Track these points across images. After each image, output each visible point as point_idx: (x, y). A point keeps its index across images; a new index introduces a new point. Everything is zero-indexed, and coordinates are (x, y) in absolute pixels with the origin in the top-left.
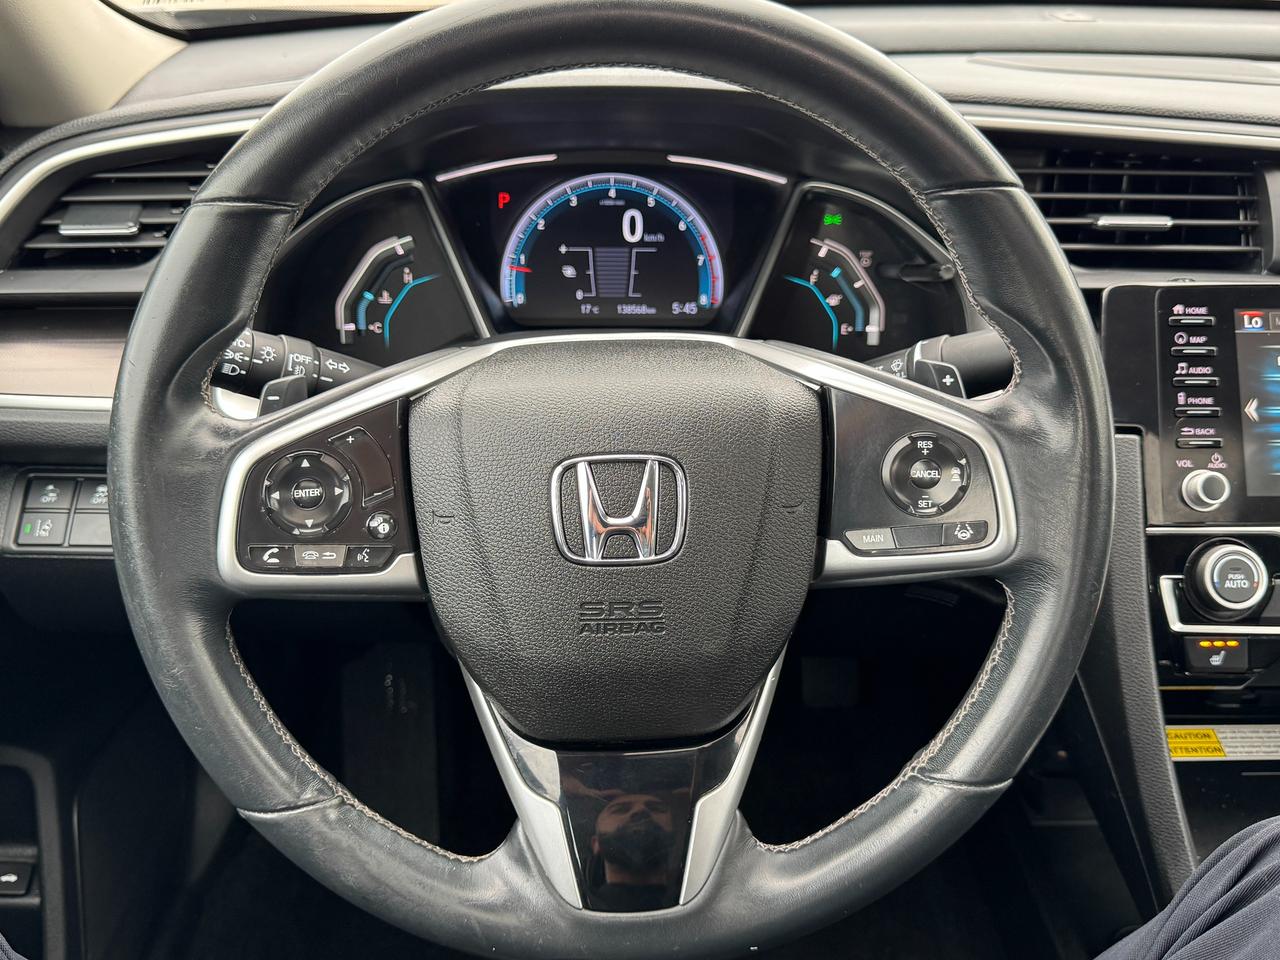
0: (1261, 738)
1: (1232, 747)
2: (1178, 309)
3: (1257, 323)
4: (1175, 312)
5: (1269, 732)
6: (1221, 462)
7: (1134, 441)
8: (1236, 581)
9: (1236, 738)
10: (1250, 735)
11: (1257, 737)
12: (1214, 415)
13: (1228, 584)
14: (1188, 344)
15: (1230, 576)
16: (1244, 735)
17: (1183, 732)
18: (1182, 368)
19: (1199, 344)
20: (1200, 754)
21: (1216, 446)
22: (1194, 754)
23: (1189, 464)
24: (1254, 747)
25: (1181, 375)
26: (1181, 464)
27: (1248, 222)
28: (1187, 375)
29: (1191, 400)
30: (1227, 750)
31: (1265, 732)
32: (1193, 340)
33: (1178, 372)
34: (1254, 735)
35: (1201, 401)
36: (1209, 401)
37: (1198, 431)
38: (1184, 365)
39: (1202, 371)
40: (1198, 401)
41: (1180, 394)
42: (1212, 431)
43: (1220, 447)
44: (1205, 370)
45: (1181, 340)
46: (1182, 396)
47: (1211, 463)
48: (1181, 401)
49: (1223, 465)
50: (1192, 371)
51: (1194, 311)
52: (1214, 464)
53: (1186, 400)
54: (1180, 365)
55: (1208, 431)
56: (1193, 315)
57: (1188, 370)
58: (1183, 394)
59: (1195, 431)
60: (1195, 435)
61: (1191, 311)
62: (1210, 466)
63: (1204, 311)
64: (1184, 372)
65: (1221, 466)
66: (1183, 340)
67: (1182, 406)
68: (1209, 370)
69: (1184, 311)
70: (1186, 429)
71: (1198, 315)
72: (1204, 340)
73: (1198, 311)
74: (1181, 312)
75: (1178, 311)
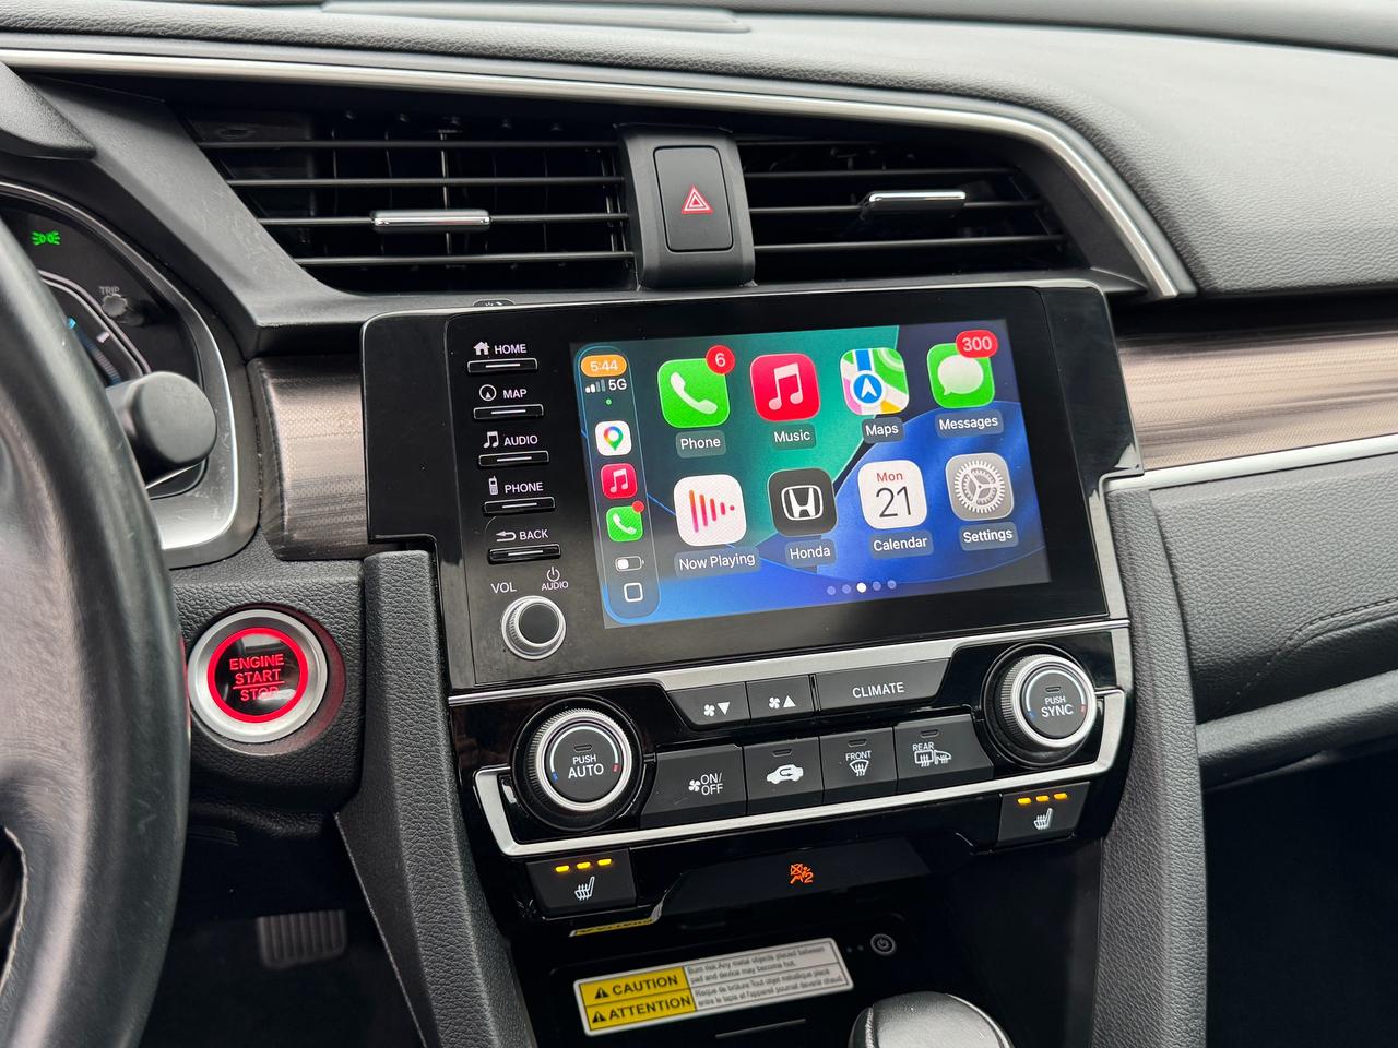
0: (750, 971)
1: (704, 994)
2: (482, 347)
4: (479, 353)
5: (762, 960)
6: (560, 580)
7: (419, 559)
8: (586, 766)
9: (715, 977)
10: (733, 969)
11: (744, 971)
12: (544, 508)
13: (572, 773)
14: (500, 401)
15: (576, 759)
16: (725, 971)
17: (637, 980)
18: (493, 439)
19: (516, 401)
20: (659, 1013)
21: (551, 555)
22: (652, 1014)
23: (510, 588)
24: (738, 988)
25: (491, 449)
26: (497, 589)
27: (619, 215)
28: (501, 448)
29: (507, 488)
30: (698, 999)
31: (755, 961)
32: (507, 394)
33: (487, 445)
34: (740, 968)
35: (524, 488)
36: (537, 487)
37: (523, 535)
38: (495, 434)
39: (523, 441)
40: (519, 488)
41: (491, 480)
42: (544, 534)
43: (558, 557)
44: (528, 440)
45: (488, 395)
46: (493, 483)
47: (546, 581)
48: (494, 490)
49: (565, 585)
50: (507, 442)
51: (506, 349)
52: (550, 583)
53: (501, 488)
54: (489, 434)
55: (538, 534)
56: (504, 356)
57: (502, 441)
58: (494, 479)
59: (518, 536)
60: (518, 542)
61: (501, 349)
62: (544, 587)
63: (521, 348)
64: (495, 445)
65: (561, 585)
66: (492, 396)
67: (494, 498)
68: (534, 440)
69: (491, 350)
70: (503, 534)
71: (512, 355)
72: (523, 392)
73: (512, 349)
74: (486, 352)
75: (482, 351)
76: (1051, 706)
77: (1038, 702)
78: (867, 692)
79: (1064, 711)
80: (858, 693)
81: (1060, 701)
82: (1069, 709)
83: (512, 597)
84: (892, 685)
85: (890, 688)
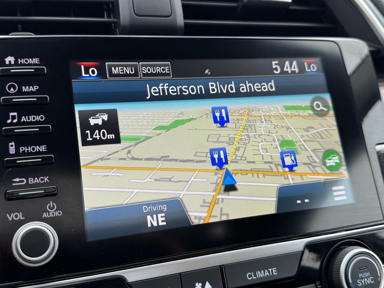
2: (10, 59)
3: (93, 72)
4: (7, 63)
6: (57, 210)
12: (46, 162)
14: (20, 92)
18: (13, 118)
19: (31, 93)
21: (50, 194)
23: (20, 216)
25: (12, 124)
26: (11, 217)
28: (19, 123)
29: (22, 149)
32: (25, 89)
33: (9, 121)
35: (33, 149)
36: (43, 148)
37: (31, 181)
38: (15, 114)
39: (34, 118)
40: (30, 149)
41: (10, 144)
42: (46, 179)
43: (55, 195)
44: (38, 118)
45: (12, 89)
46: (12, 146)
47: (46, 211)
48: (12, 150)
49: (59, 213)
50: (23, 119)
51: (26, 61)
52: (49, 212)
53: (17, 149)
54: (11, 114)
55: (42, 180)
56: (24, 65)
57: (20, 118)
58: (13, 144)
59: (27, 181)
60: (27, 185)
61: (23, 61)
62: (45, 215)
63: (36, 61)
64: (15, 121)
65: (57, 214)
66: (15, 89)
67: (12, 155)
68: (42, 118)
69: (16, 61)
70: (17, 180)
71: (29, 65)
72: (36, 88)
73: (30, 61)
74: (13, 63)
75: (10, 62)
76: (362, 278)
77: (355, 277)
78: (255, 275)
79: (369, 281)
80: (250, 276)
81: (367, 275)
82: (372, 280)
83: (21, 223)
84: (270, 270)
85: (269, 272)
